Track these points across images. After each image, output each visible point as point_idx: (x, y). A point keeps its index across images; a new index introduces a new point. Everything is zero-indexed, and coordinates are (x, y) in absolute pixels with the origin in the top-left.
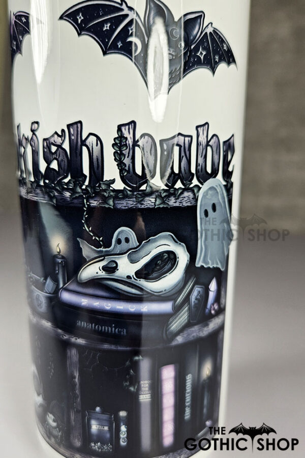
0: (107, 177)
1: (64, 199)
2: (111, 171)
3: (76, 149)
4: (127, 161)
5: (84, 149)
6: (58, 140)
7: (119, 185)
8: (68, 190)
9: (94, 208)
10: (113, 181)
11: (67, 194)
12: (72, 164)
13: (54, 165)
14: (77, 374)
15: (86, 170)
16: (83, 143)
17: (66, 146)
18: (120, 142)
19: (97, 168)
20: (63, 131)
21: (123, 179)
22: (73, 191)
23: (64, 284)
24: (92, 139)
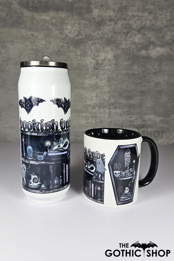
0: (59, 129)
1: (50, 134)
2: (59, 128)
3: (53, 125)
4: (62, 126)
5: (55, 125)
6: (49, 123)
7: (61, 130)
8: (51, 132)
9: (56, 135)
10: (60, 130)
11: (51, 133)
12: (52, 127)
13: (48, 128)
14: (52, 171)
15: (55, 128)
16: (55, 123)
17: (51, 124)
18: (61, 123)
19: (57, 127)
20: (50, 121)
21: (61, 129)
22: (52, 132)
23: (49, 151)
24: (56, 122)
